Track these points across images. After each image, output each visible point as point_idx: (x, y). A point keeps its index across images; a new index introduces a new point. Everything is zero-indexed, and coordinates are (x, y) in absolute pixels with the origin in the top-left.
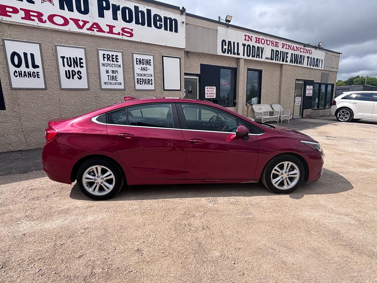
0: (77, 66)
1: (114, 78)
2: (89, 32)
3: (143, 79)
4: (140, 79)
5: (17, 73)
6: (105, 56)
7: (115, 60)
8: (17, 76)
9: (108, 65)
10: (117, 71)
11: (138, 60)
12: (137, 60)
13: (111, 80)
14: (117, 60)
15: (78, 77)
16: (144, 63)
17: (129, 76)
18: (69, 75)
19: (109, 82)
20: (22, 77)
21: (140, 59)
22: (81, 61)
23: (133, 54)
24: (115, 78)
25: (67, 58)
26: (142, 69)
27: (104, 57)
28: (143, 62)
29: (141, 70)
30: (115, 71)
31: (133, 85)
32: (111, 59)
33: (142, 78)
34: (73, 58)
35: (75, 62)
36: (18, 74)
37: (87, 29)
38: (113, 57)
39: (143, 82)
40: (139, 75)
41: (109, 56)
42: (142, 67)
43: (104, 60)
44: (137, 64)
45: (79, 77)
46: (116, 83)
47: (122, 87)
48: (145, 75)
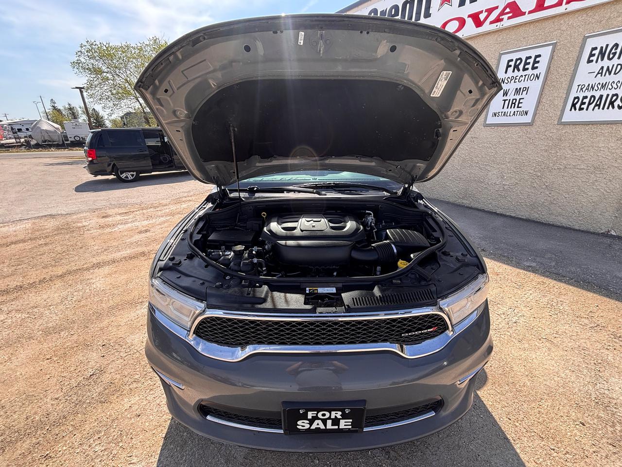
1: (515, 104)
2: (494, 27)
3: (594, 97)
4: (586, 97)
6: (510, 63)
7: (530, 66)
9: (511, 80)
10: (526, 89)
11: (597, 52)
12: (593, 52)
13: (508, 108)
14: (536, 65)
16: (615, 54)
17: (556, 95)
19: (502, 112)
21: (607, 46)
23: (585, 39)
24: (517, 103)
26: (602, 73)
27: (508, 66)
28: (613, 51)
29: (598, 73)
30: (524, 88)
31: (559, 113)
32: (521, 67)
33: (589, 94)
37: (491, 23)
38: (528, 61)
39: (590, 104)
40: (584, 90)
41: (519, 62)
42: (602, 68)
43: (506, 72)
44: (589, 61)
46: (516, 113)
47: (528, 119)
48: (603, 86)
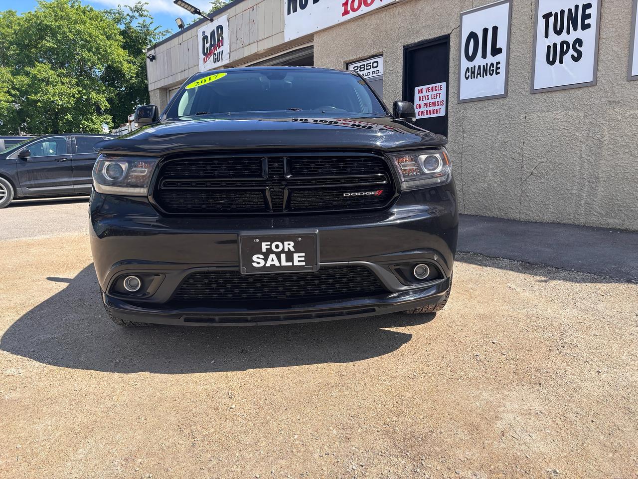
0: (575, 29)
5: (468, 72)
8: (467, 78)
15: (573, 56)
18: (554, 56)
20: (474, 78)
22: (588, 12)
25: (556, 14)
34: (570, 10)
35: (573, 20)
36: (470, 74)
45: (576, 55)
